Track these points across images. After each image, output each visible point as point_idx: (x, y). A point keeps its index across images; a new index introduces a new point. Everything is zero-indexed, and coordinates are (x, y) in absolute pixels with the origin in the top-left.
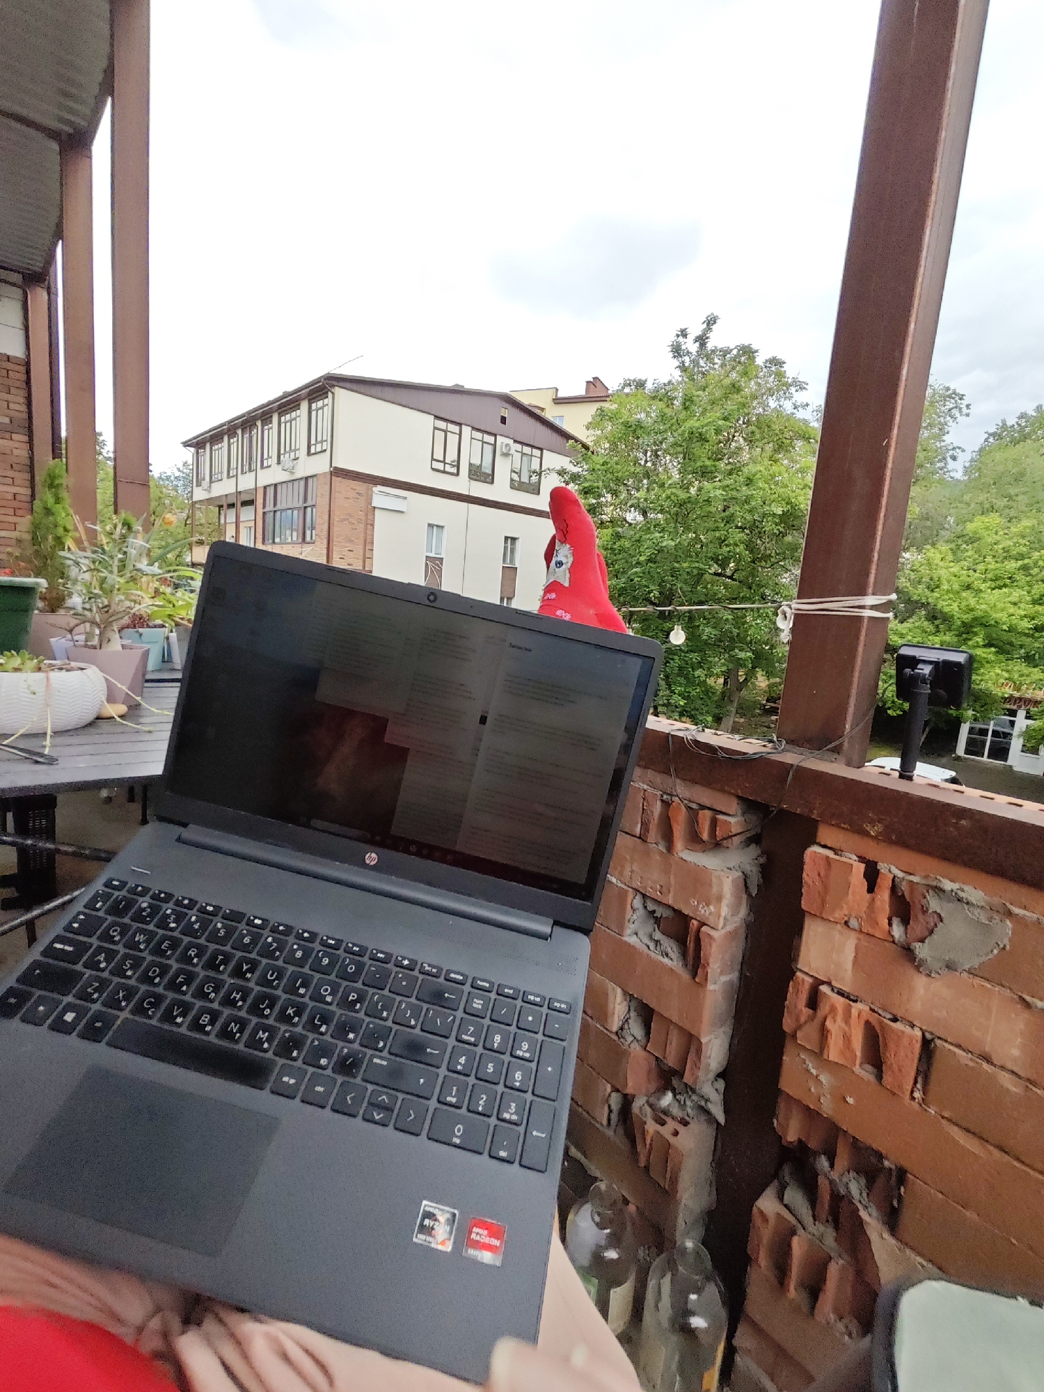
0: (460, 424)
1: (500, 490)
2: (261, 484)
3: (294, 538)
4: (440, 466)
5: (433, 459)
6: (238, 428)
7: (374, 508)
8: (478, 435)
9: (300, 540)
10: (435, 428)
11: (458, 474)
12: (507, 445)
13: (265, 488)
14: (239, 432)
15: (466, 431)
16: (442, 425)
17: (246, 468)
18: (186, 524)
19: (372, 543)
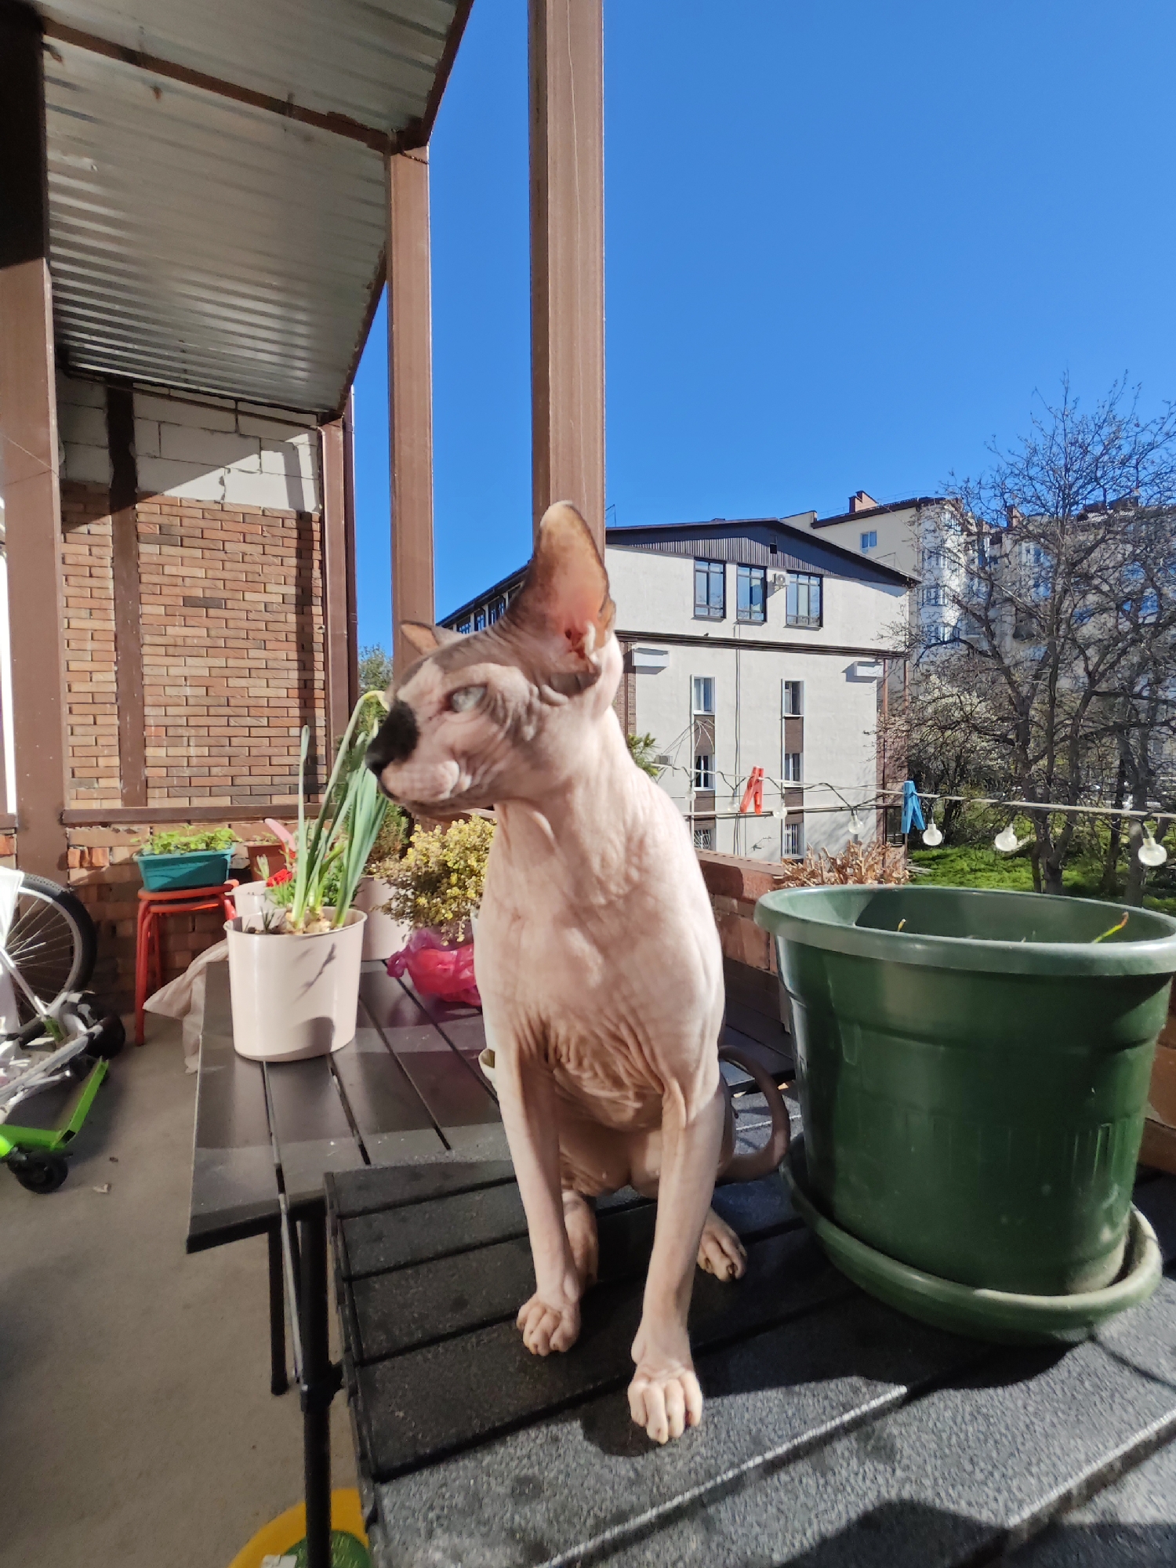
0: (724, 563)
1: (774, 630)
4: (703, 612)
5: (695, 606)
6: (483, 603)
7: (635, 667)
8: (746, 571)
10: (697, 571)
11: (724, 616)
12: (780, 576)
14: (486, 608)
15: (731, 569)
16: (704, 566)
19: (634, 707)
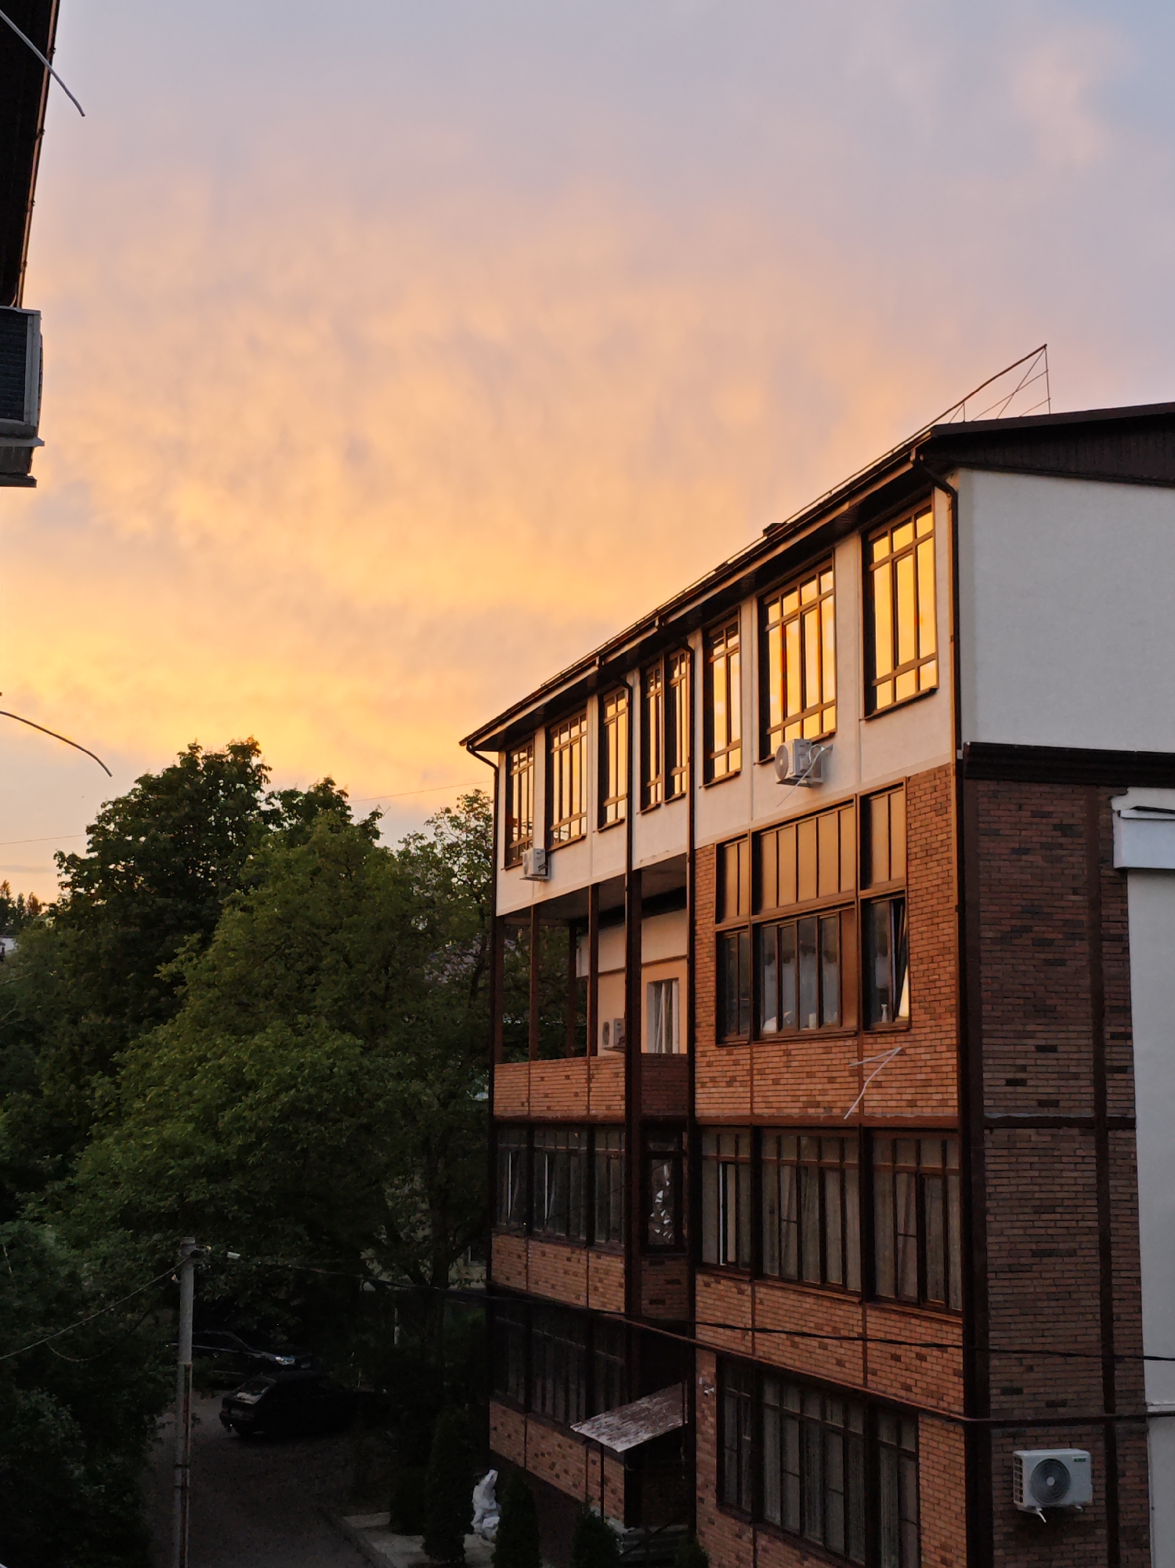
2: (707, 837)
3: (831, 1017)
7: (1124, 872)
9: (852, 1023)
13: (721, 849)
14: (634, 679)
17: (657, 792)
18: (474, 993)
19: (1126, 1010)
